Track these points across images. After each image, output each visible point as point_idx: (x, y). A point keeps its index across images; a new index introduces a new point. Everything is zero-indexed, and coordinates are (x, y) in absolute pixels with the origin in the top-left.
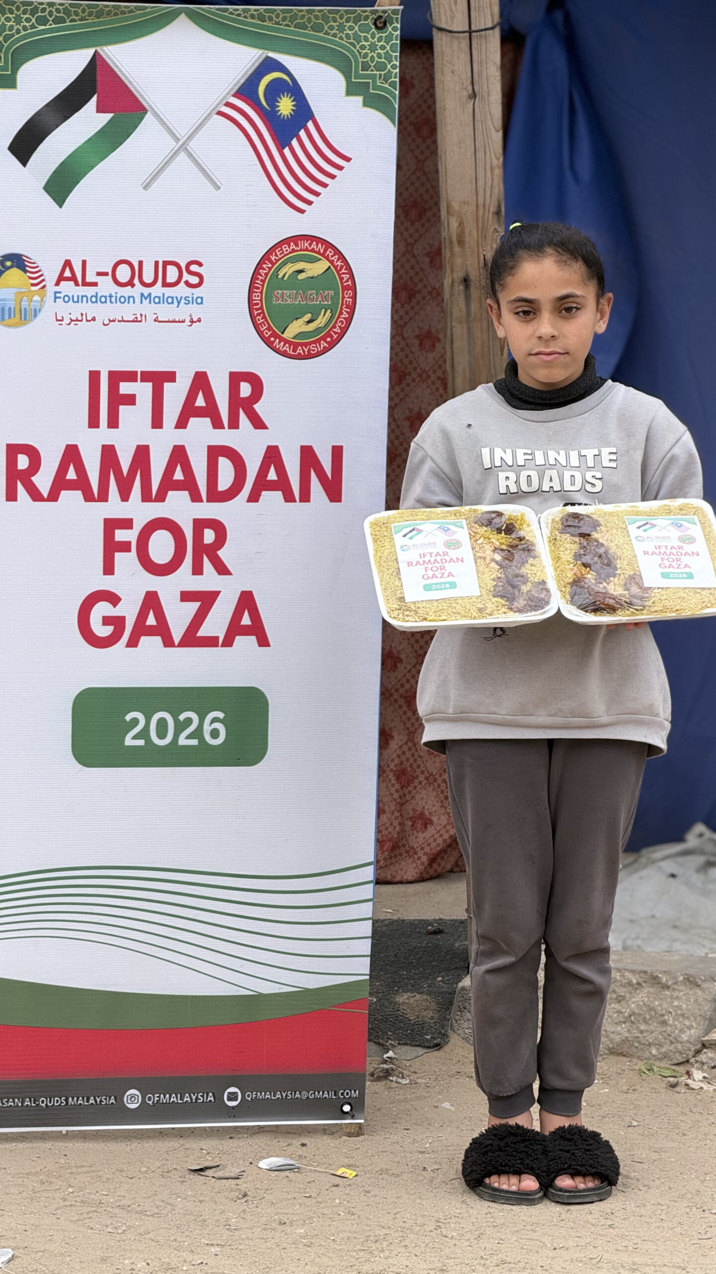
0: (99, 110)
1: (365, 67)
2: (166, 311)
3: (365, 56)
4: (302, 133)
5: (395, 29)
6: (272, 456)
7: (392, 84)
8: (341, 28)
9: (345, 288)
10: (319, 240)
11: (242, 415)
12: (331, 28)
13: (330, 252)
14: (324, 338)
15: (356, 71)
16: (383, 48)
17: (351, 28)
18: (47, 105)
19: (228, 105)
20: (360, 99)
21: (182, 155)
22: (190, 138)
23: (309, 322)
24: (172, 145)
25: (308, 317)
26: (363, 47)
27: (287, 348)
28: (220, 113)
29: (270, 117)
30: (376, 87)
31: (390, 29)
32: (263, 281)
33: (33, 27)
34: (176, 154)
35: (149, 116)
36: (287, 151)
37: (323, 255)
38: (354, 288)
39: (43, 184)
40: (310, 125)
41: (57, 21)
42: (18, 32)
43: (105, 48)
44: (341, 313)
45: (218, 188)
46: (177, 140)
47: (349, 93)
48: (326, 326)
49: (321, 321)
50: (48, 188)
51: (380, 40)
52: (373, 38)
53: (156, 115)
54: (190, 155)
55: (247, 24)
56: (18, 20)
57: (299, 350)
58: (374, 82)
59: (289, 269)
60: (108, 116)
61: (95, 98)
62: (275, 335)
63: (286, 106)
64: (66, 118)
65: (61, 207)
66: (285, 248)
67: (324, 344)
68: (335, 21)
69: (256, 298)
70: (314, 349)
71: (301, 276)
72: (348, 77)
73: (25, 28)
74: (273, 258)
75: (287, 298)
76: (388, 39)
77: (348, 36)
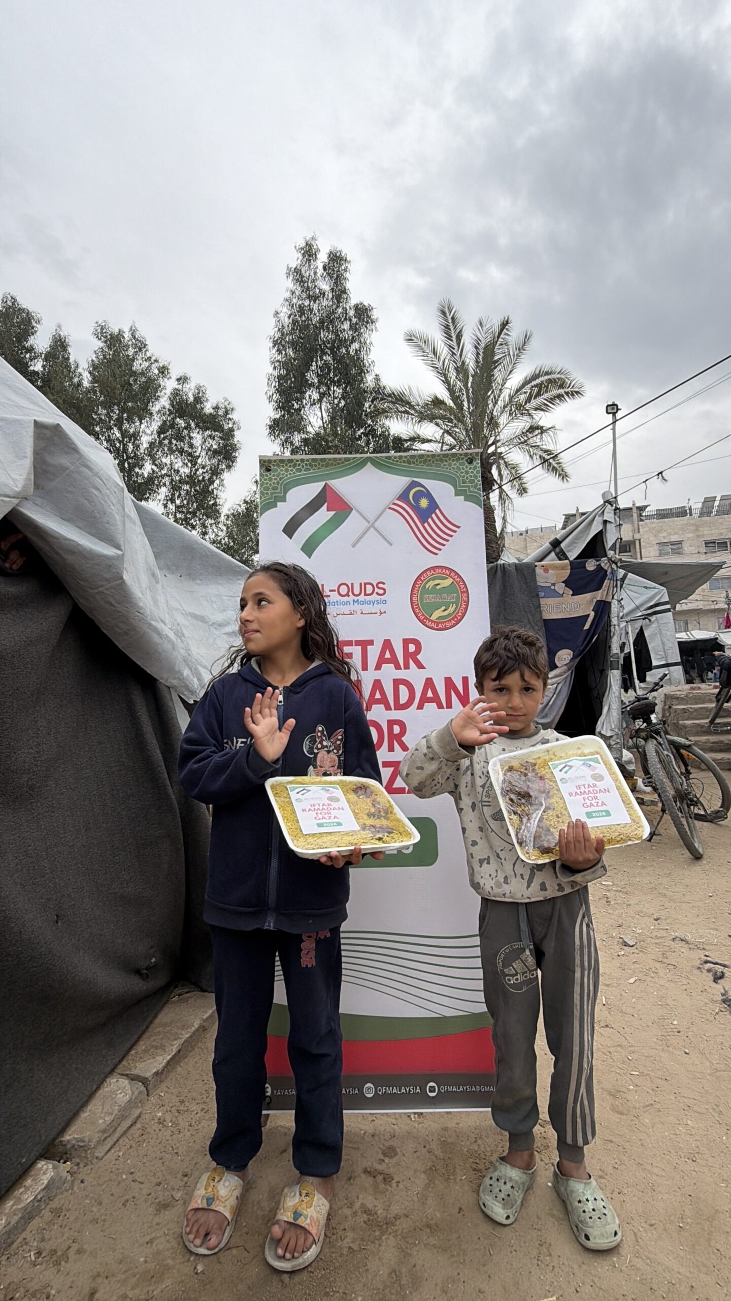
0: (328, 510)
1: (464, 482)
2: (367, 608)
3: (464, 477)
4: (433, 515)
5: (478, 463)
6: (429, 683)
7: (479, 489)
8: (450, 465)
9: (462, 592)
10: (446, 568)
11: (411, 662)
12: (445, 465)
13: (453, 574)
14: (453, 619)
15: (460, 484)
16: (472, 472)
17: (455, 465)
18: (302, 509)
19: (394, 504)
20: (462, 497)
21: (372, 529)
22: (375, 521)
23: (444, 611)
24: (366, 524)
25: (444, 608)
26: (462, 473)
27: (433, 625)
28: (390, 508)
29: (416, 508)
30: (470, 491)
31: (475, 463)
32: (418, 591)
33: (294, 473)
34: (368, 529)
35: (354, 511)
36: (426, 525)
37: (449, 576)
38: (467, 592)
39: (301, 547)
40: (437, 511)
41: (306, 470)
42: (287, 475)
43: (331, 481)
44: (461, 605)
45: (391, 545)
46: (369, 522)
47: (456, 495)
48: (453, 612)
49: (451, 609)
50: (302, 549)
51: (470, 469)
52: (467, 467)
53: (357, 511)
54: (376, 529)
55: (402, 466)
56: (287, 470)
57: (440, 626)
58: (469, 489)
59: (431, 584)
60: (334, 513)
61: (326, 505)
62: (426, 618)
63: (424, 503)
64: (311, 515)
65: (310, 557)
66: (428, 573)
67: (453, 622)
68: (446, 461)
69: (414, 599)
70: (448, 625)
71: (438, 587)
72: (455, 487)
73: (290, 474)
74: (422, 578)
75: (431, 598)
76: (475, 468)
77: (454, 468)
